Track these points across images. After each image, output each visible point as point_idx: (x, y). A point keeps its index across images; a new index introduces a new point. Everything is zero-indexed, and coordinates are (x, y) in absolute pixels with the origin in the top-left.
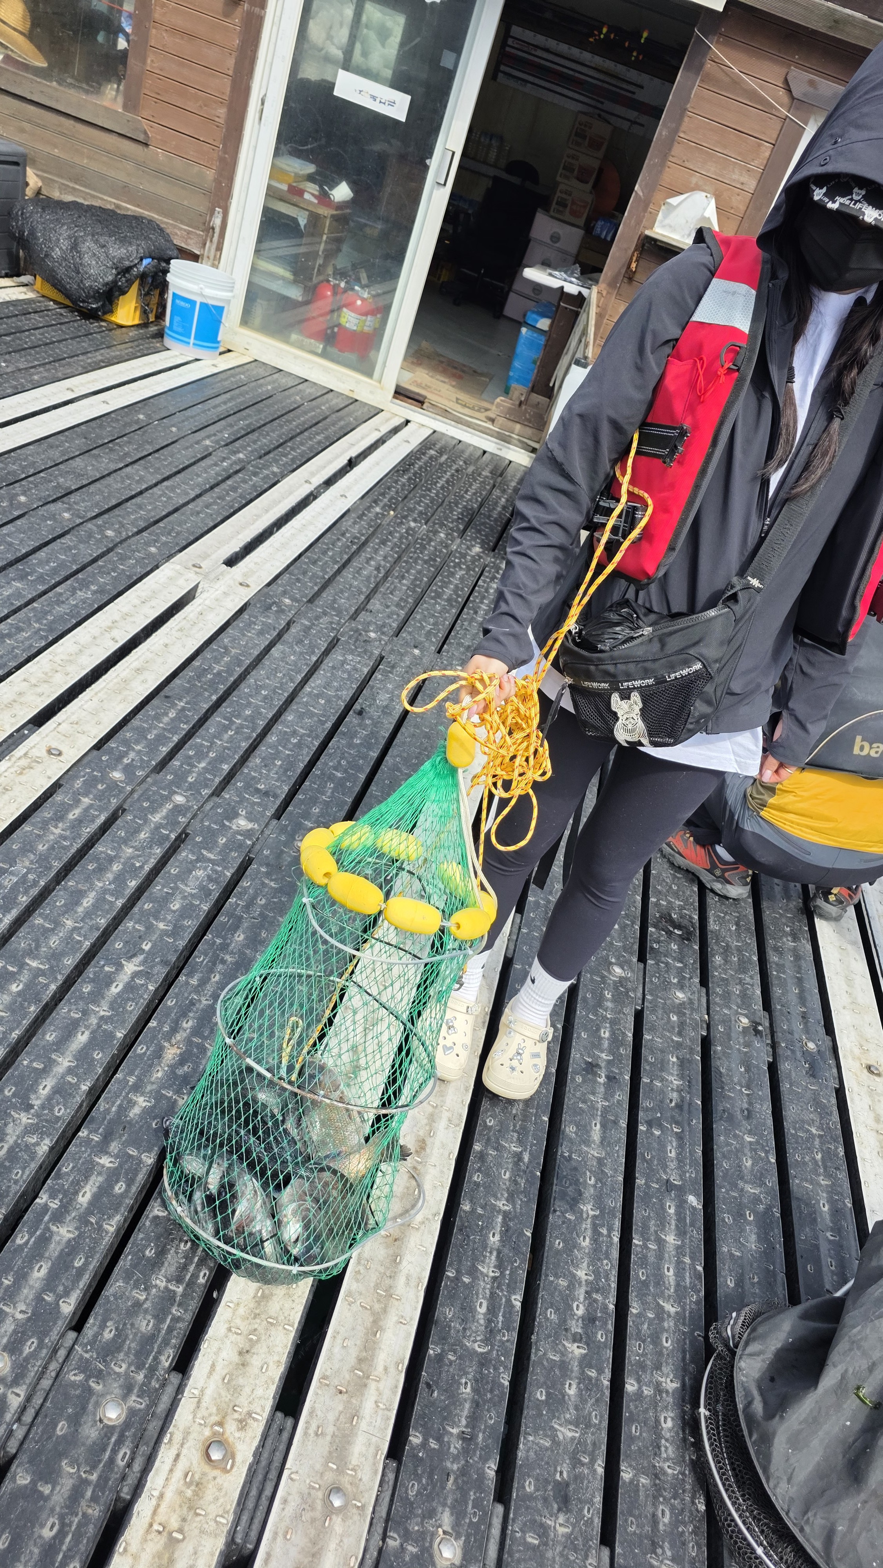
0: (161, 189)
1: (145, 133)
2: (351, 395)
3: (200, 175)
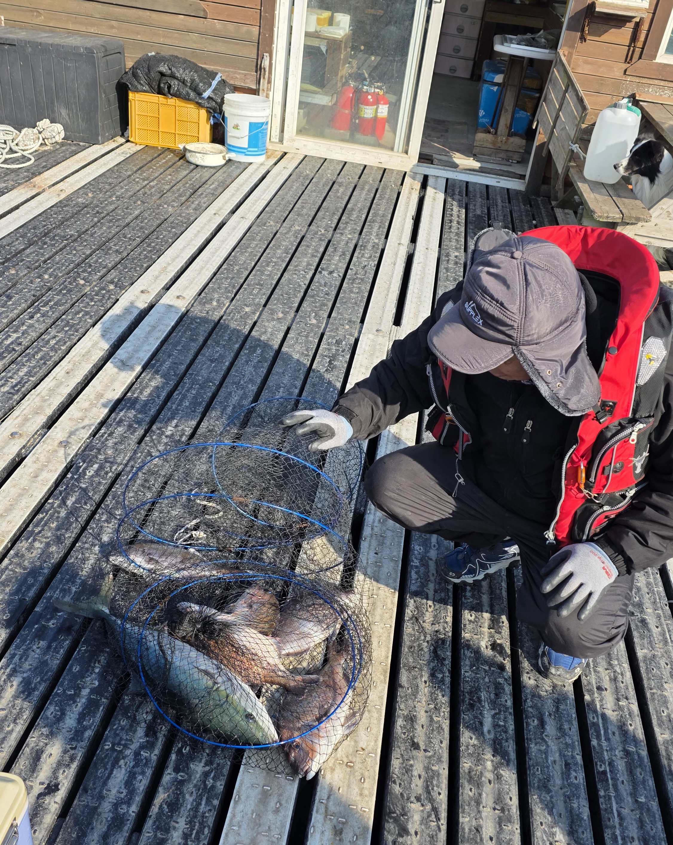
0: (221, 47)
1: (204, 10)
2: (380, 165)
3: (249, 32)
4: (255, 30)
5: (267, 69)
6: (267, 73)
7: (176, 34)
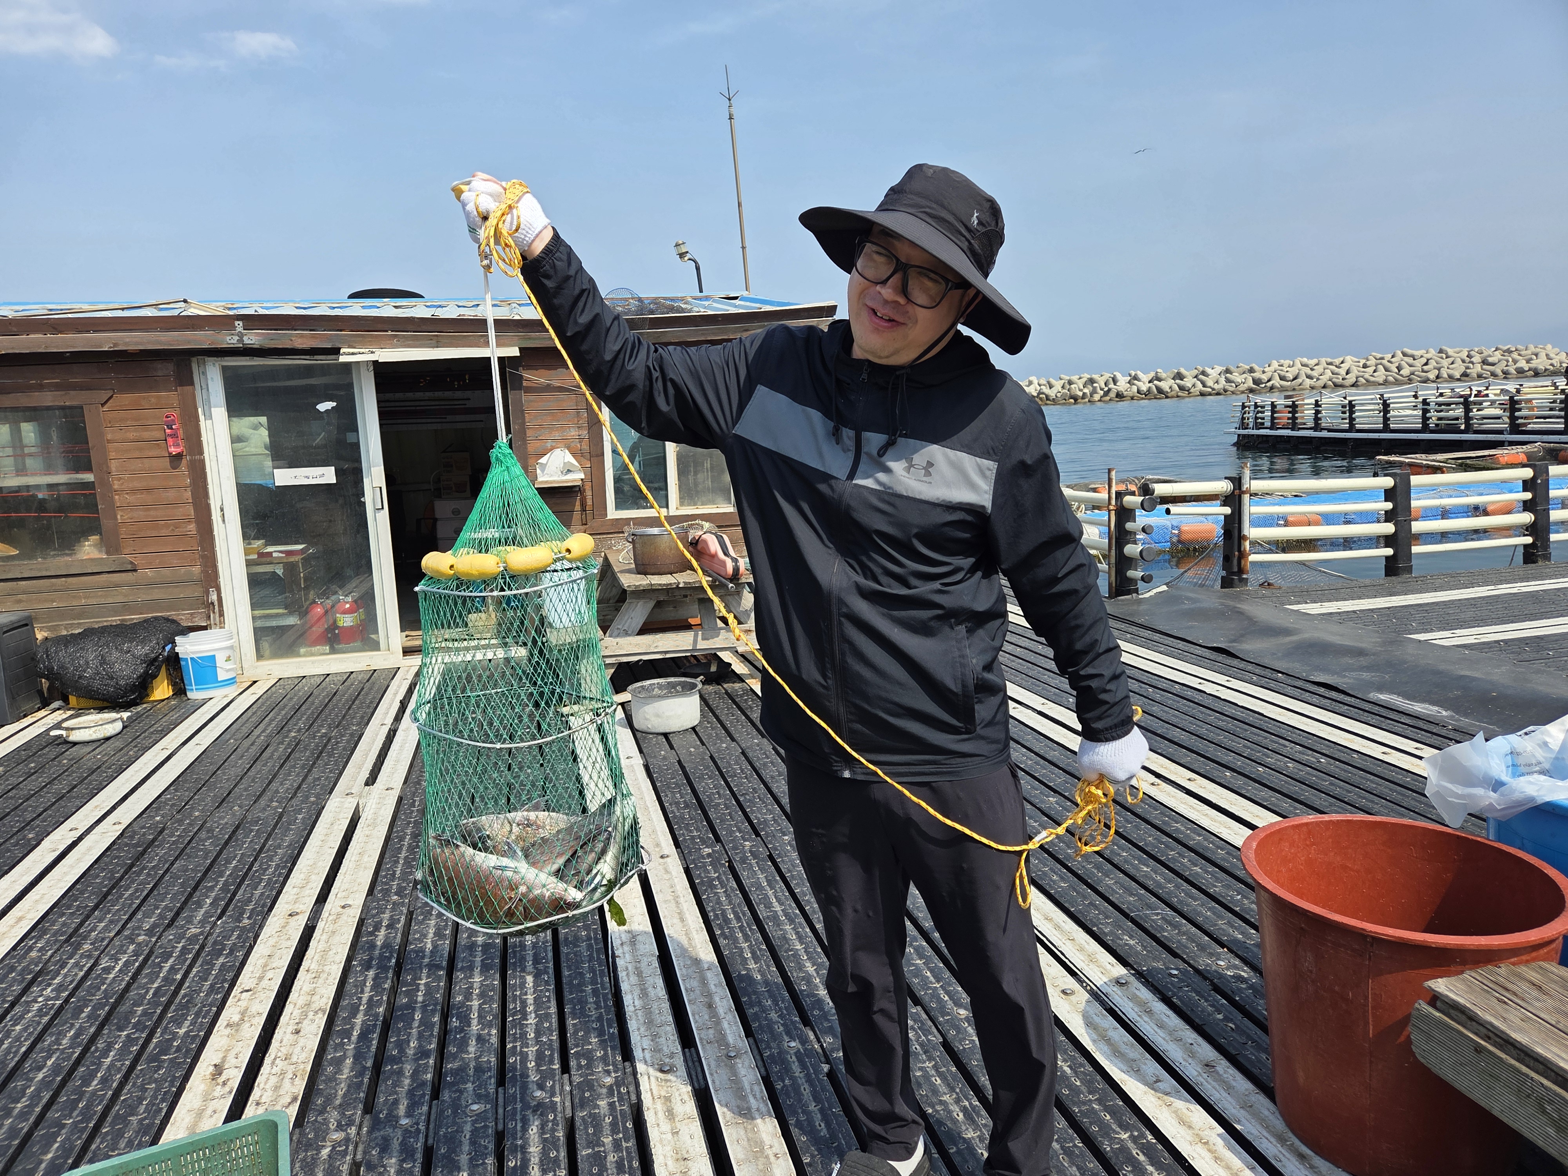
0: (157, 594)
1: (132, 563)
2: (369, 668)
3: (189, 573)
4: (197, 570)
5: (216, 603)
6: (216, 607)
7: (100, 592)
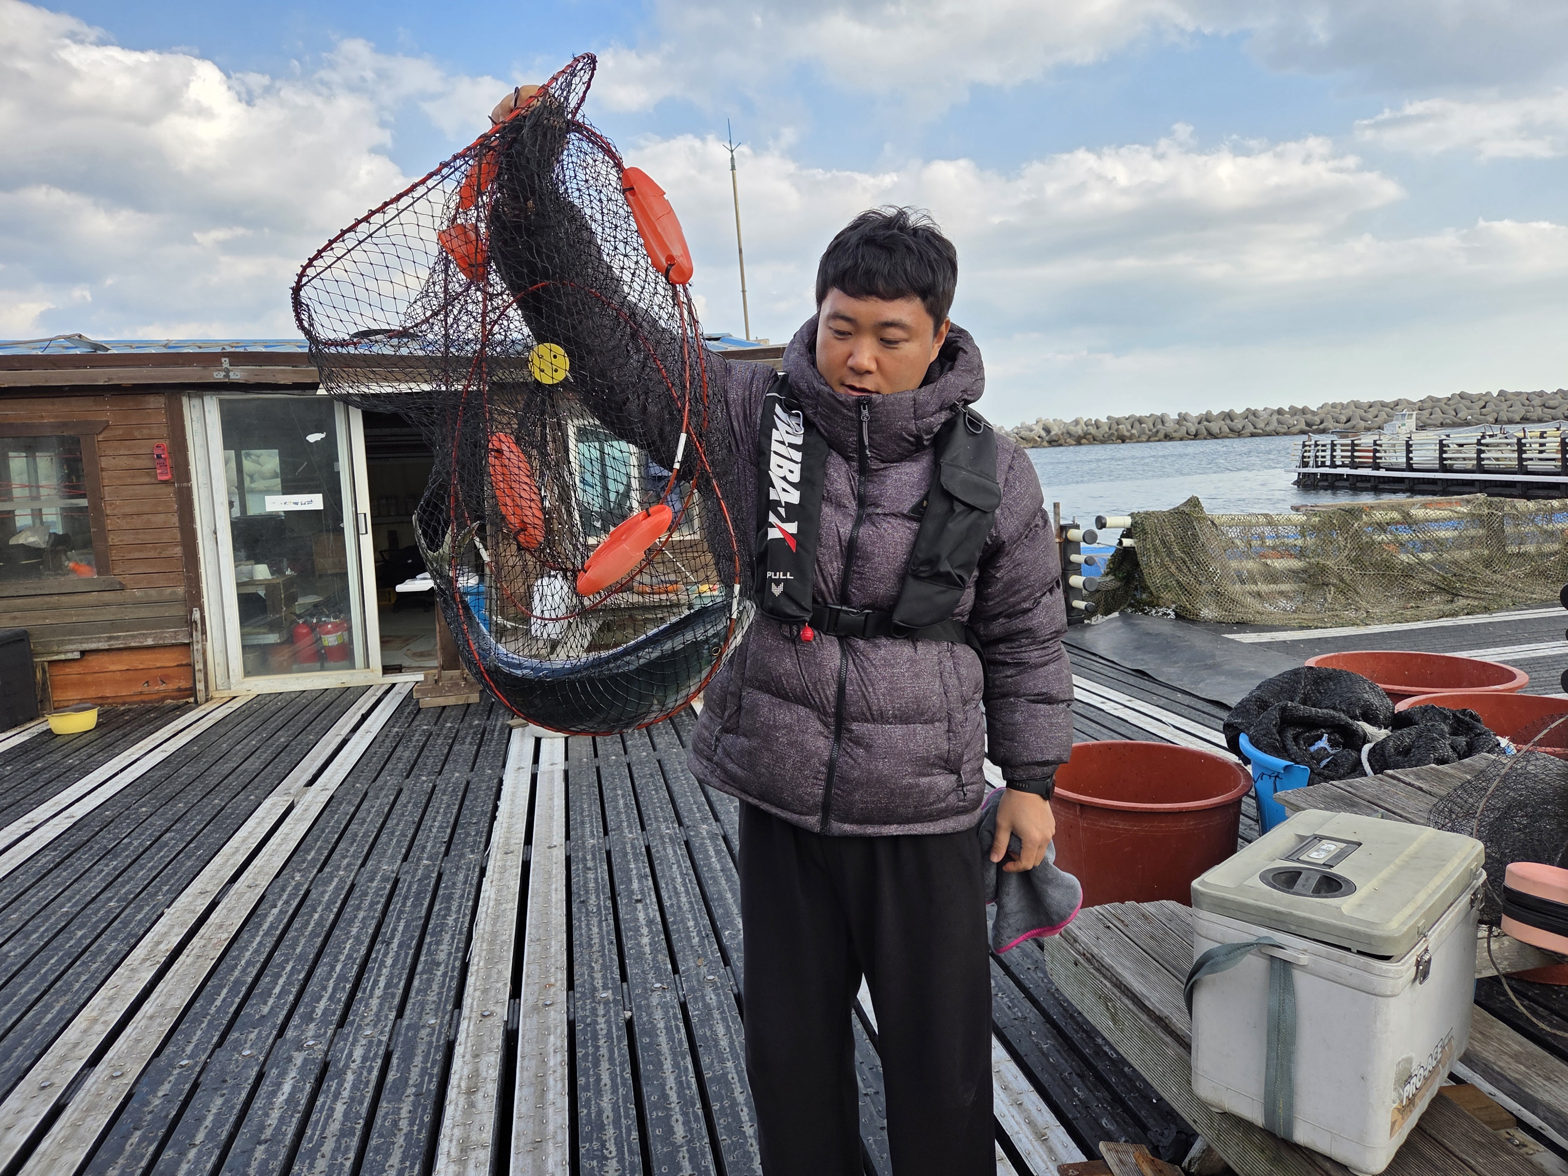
0: (144, 613)
1: (120, 583)
2: (343, 686)
3: (174, 593)
4: (181, 590)
6: (199, 624)
7: (90, 611)
